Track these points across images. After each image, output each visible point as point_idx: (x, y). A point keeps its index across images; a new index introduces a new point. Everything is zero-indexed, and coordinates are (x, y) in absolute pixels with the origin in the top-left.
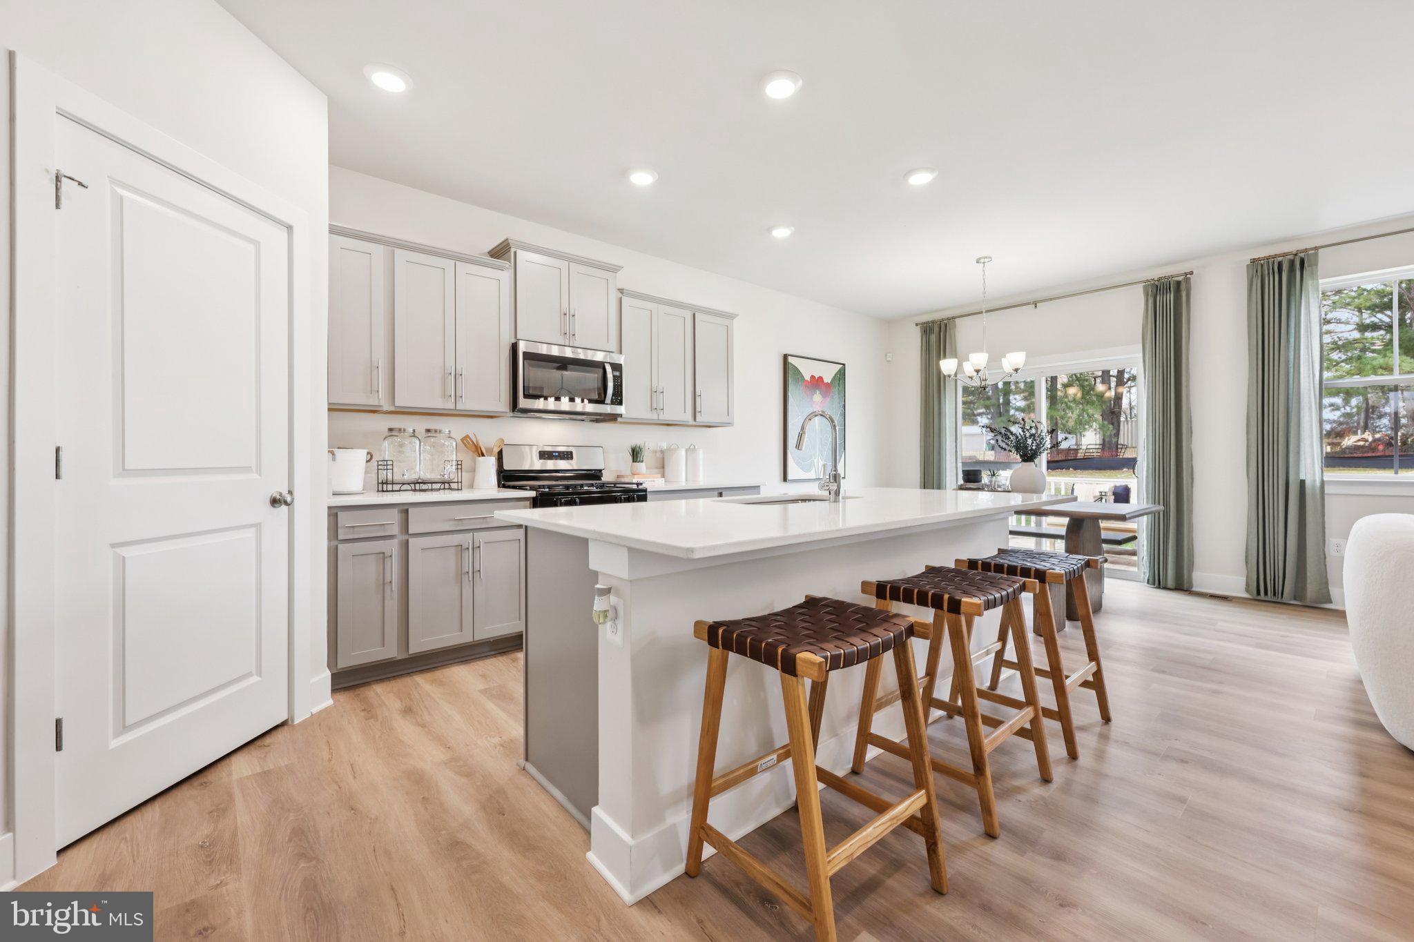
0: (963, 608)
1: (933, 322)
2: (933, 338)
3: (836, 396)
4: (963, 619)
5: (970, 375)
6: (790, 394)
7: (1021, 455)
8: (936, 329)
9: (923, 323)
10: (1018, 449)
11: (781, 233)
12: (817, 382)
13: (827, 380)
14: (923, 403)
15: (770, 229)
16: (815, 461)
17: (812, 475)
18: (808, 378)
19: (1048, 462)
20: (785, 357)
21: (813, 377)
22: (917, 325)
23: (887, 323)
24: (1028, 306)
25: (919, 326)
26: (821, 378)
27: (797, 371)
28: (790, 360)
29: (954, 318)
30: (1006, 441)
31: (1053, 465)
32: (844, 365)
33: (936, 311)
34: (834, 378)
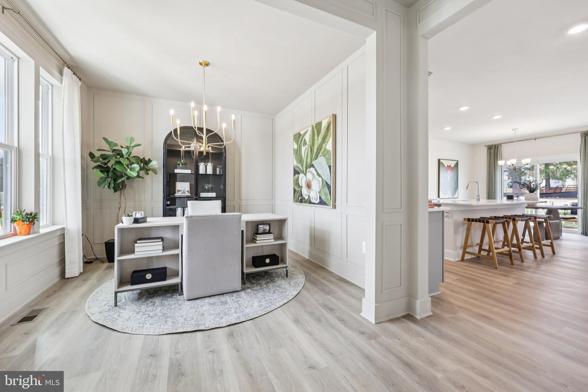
0: (516, 220)
1: (492, 145)
2: (492, 151)
3: (455, 171)
4: (516, 222)
5: (509, 165)
6: (441, 171)
7: (529, 191)
8: (494, 147)
9: (488, 146)
10: (528, 188)
11: (447, 129)
12: (449, 167)
13: (452, 166)
14: (488, 172)
15: (444, 128)
16: (448, 192)
17: (447, 197)
18: (446, 166)
19: (540, 194)
20: (439, 160)
21: (448, 166)
22: (485, 146)
23: (473, 146)
24: (533, 140)
25: (486, 147)
26: (450, 166)
27: (443, 164)
28: (441, 161)
29: (501, 144)
30: (524, 186)
31: (542, 195)
32: (458, 161)
33: (493, 141)
34: (455, 165)
